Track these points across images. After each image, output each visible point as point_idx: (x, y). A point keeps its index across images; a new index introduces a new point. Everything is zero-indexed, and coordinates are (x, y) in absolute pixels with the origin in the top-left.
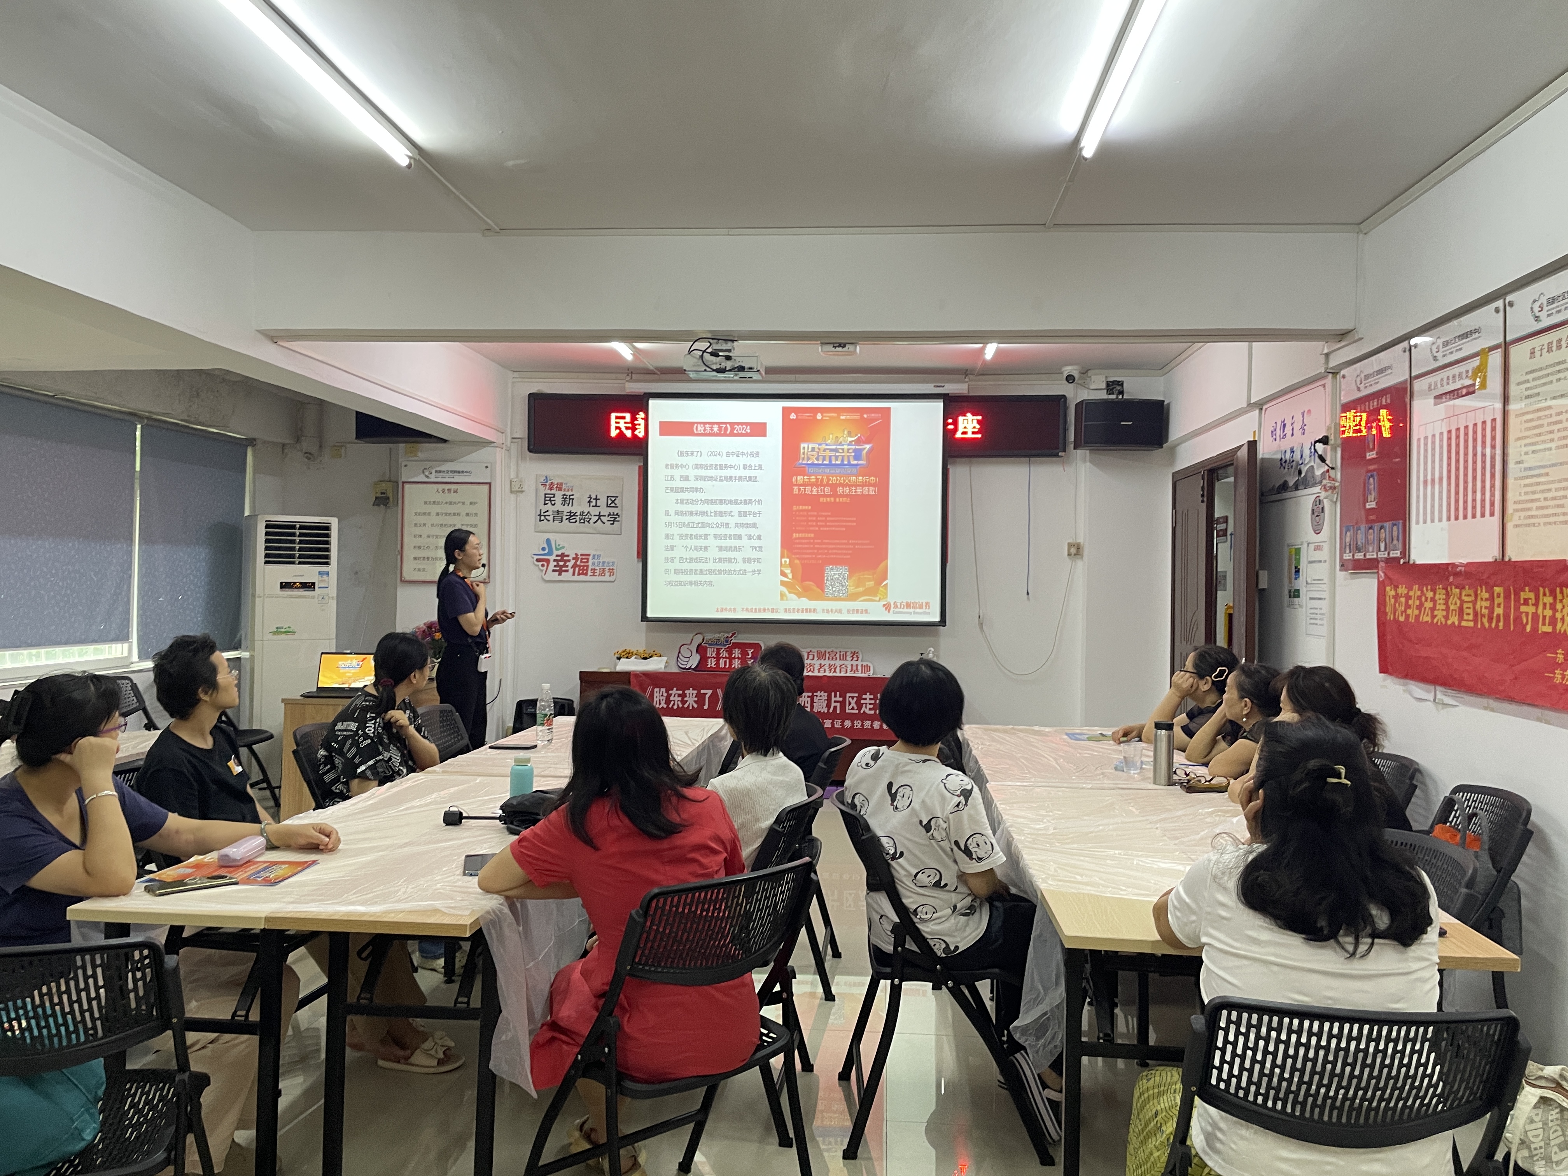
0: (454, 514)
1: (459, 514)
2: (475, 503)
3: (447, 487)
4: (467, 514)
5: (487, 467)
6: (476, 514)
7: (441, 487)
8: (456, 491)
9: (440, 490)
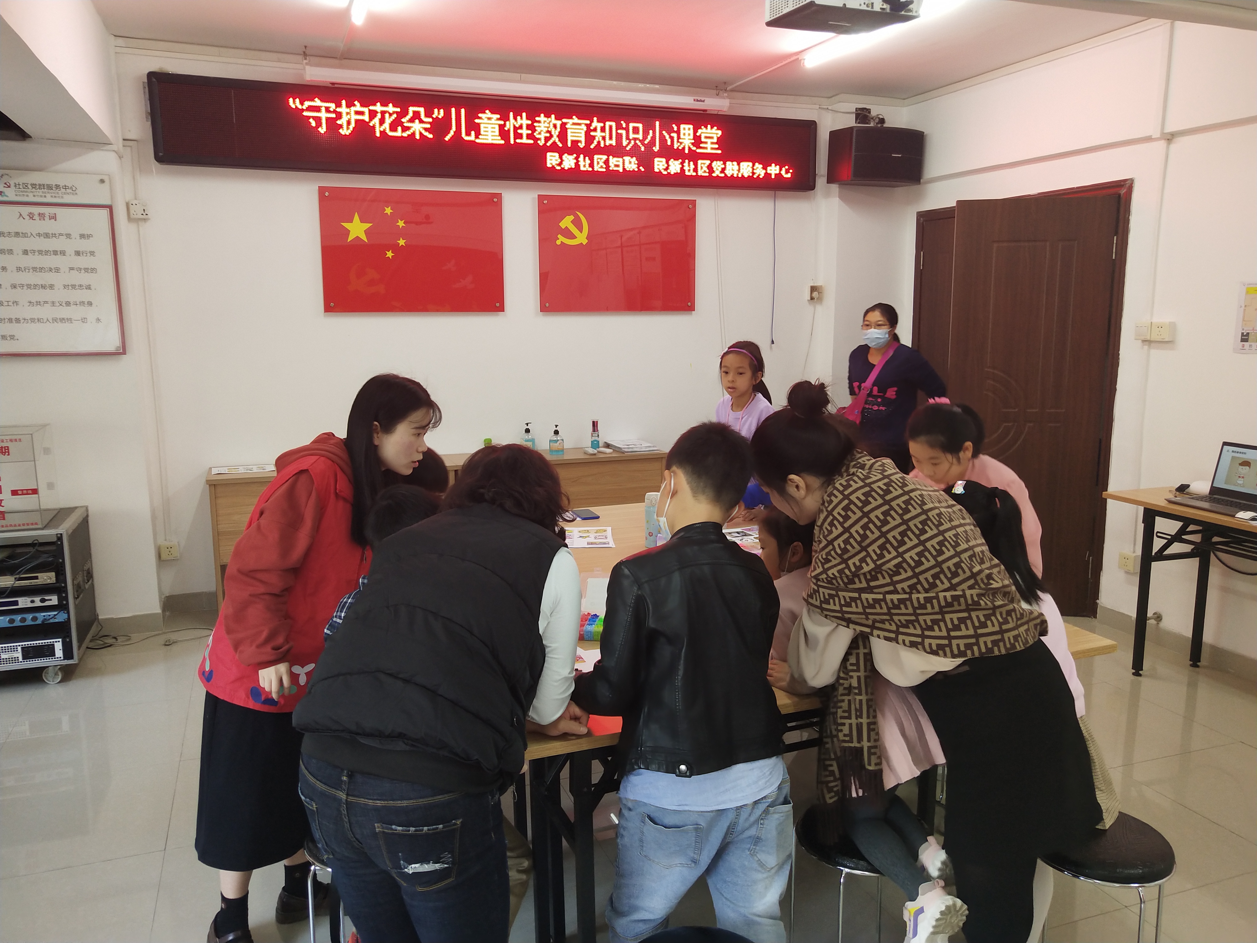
0: (55, 253)
1: (63, 253)
2: (89, 236)
3: (36, 210)
4: (78, 253)
5: (102, 181)
6: (92, 253)
7: (25, 210)
8: (54, 217)
9: (25, 215)
